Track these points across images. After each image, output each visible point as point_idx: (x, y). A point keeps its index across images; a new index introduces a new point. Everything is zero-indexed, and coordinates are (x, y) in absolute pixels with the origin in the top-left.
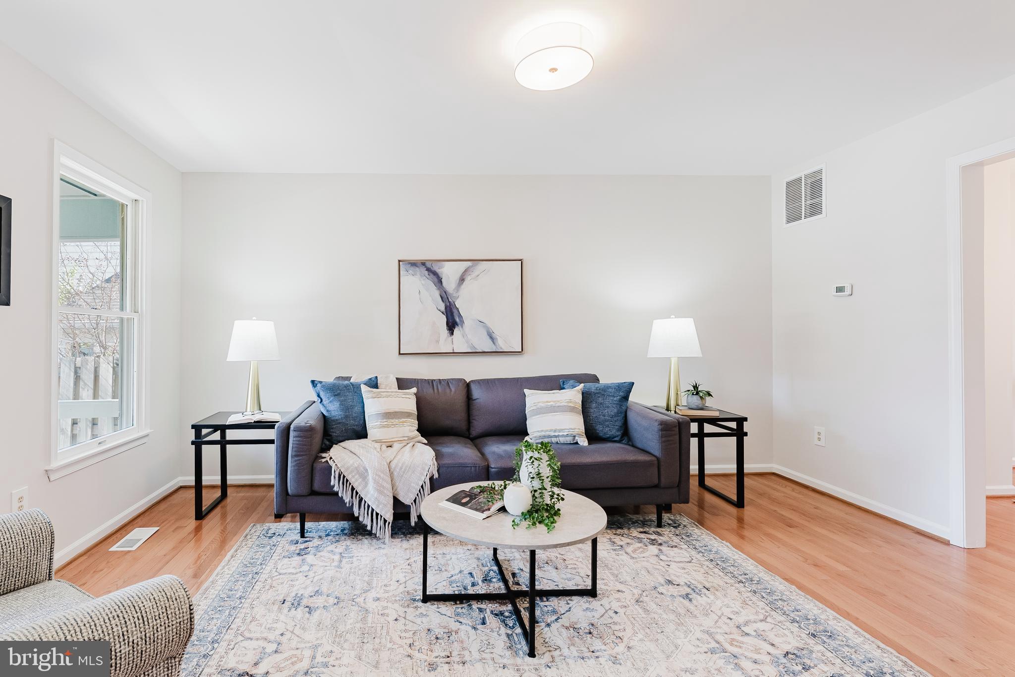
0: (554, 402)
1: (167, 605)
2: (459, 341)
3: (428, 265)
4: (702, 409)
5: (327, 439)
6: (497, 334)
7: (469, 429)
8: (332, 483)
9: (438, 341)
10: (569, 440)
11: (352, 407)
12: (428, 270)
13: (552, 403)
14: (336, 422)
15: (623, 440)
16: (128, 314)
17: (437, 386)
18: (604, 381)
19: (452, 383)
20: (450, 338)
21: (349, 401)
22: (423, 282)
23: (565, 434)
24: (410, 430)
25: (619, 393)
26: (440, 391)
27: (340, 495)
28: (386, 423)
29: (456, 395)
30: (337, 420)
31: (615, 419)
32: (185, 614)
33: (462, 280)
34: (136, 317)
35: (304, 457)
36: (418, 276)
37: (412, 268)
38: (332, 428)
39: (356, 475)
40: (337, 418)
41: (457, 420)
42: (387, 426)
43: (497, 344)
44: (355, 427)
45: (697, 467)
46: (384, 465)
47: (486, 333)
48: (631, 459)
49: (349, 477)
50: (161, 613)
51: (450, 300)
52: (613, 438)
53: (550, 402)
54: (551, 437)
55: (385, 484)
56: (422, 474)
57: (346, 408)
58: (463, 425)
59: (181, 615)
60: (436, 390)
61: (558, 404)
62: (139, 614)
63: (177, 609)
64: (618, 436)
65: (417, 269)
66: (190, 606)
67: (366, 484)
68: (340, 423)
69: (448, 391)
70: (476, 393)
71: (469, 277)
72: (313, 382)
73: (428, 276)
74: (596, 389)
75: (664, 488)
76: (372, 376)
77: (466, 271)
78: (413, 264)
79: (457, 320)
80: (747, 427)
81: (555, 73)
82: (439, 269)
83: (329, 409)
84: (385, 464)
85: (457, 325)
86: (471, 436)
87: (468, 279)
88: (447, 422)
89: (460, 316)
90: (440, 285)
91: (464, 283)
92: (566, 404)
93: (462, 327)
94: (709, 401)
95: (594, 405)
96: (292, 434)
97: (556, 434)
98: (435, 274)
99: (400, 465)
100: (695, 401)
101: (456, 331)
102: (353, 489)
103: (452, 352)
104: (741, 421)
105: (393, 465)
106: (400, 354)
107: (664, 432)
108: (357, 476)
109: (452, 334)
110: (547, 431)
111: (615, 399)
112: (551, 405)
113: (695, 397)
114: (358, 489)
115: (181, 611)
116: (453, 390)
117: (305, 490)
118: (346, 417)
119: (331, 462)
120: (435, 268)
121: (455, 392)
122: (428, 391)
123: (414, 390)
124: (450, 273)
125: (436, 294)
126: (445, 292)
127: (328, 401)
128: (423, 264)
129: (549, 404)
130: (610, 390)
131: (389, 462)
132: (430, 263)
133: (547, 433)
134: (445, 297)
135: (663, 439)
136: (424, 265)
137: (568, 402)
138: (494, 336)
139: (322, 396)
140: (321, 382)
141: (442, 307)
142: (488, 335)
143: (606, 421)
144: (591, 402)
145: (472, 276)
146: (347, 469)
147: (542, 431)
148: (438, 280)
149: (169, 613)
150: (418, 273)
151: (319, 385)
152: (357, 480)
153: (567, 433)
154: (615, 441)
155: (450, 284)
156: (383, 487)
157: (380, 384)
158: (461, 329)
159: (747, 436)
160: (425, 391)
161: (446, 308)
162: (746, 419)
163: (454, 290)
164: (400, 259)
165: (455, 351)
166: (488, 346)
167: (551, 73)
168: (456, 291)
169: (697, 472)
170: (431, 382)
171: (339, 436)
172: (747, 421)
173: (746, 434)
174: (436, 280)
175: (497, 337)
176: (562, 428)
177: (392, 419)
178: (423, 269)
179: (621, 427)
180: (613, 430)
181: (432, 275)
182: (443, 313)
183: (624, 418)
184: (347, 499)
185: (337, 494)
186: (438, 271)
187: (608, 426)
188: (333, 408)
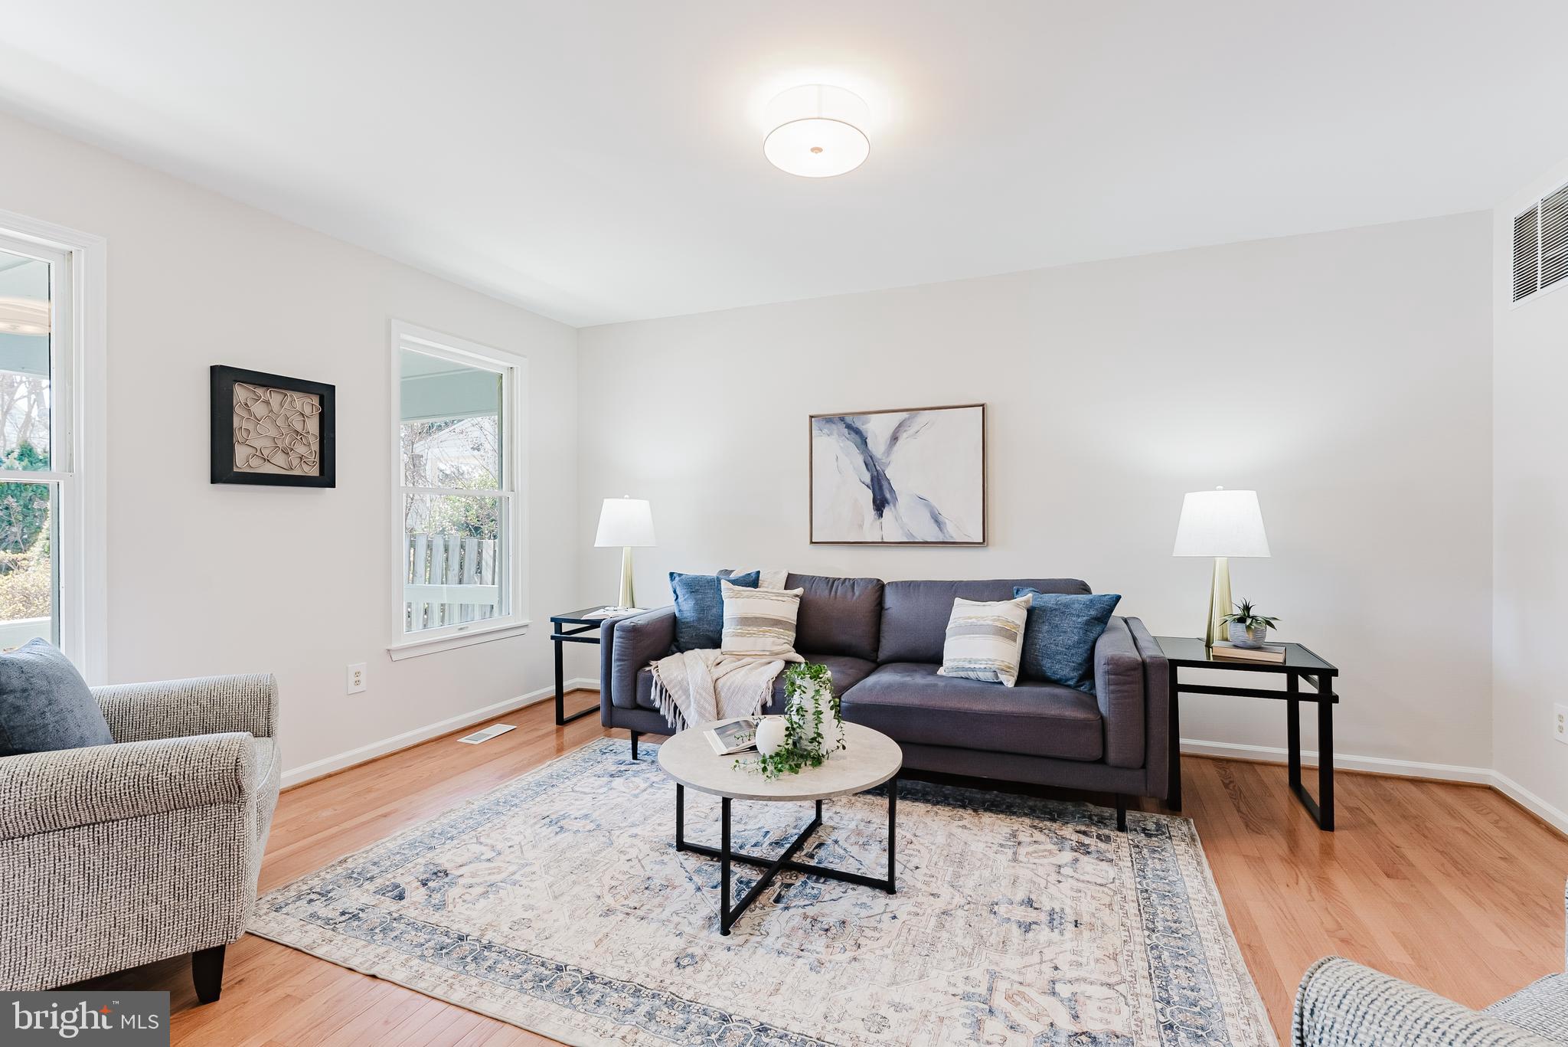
0: (976, 618)
1: (215, 753)
2: (890, 527)
3: (848, 419)
4: (1258, 648)
5: (675, 645)
6: (946, 515)
7: (876, 647)
8: (652, 697)
9: (861, 526)
10: (988, 676)
11: (710, 608)
12: (849, 427)
13: (974, 620)
14: (688, 625)
15: (1082, 686)
16: (505, 491)
17: (838, 587)
18: (1096, 591)
19: (859, 585)
20: (878, 522)
21: (707, 600)
22: (842, 445)
23: (982, 666)
24: (773, 642)
25: (1089, 611)
26: (838, 593)
27: (662, 713)
28: (739, 631)
29: (860, 599)
30: (687, 623)
31: (1073, 651)
32: (229, 764)
33: (895, 438)
34: (511, 495)
35: (626, 662)
36: (835, 436)
37: (827, 426)
38: (682, 633)
39: (679, 690)
40: (688, 620)
41: (857, 635)
42: (742, 635)
43: (946, 531)
44: (710, 634)
45: (1316, 754)
46: (708, 682)
47: (929, 515)
48: (1053, 712)
49: (671, 692)
50: (206, 758)
51: (878, 468)
52: (1066, 682)
53: (971, 619)
54: (967, 670)
55: (707, 706)
56: (753, 699)
57: (701, 609)
58: (865, 644)
59: (225, 764)
60: (833, 593)
61: (982, 622)
62: (185, 754)
63: (223, 758)
64: (1072, 678)
65: (834, 426)
66: (237, 759)
67: (689, 706)
68: (690, 627)
69: (850, 594)
70: (891, 600)
71: (905, 434)
72: (671, 574)
73: (848, 436)
74: (1057, 604)
75: (1117, 767)
76: (753, 570)
77: (900, 425)
78: (829, 419)
79: (888, 496)
80: (1337, 685)
81: (819, 154)
82: (863, 425)
83: (682, 608)
84: (710, 680)
85: (888, 503)
86: (878, 660)
87: (903, 437)
88: (843, 638)
89: (892, 490)
90: (863, 446)
91: (897, 444)
92: (990, 623)
93: (895, 505)
94: (1271, 635)
95: (1046, 628)
96: (616, 634)
97: (972, 666)
98: (857, 432)
99: (728, 684)
100: (1238, 632)
101: (886, 511)
102: (676, 707)
103: (880, 541)
104: (1327, 675)
105: (720, 683)
106: (812, 542)
107: (1113, 677)
108: (680, 692)
109: (881, 515)
110: (960, 660)
111: (1079, 620)
112: (971, 623)
113: (1241, 627)
114: (682, 708)
115: (226, 761)
116: (857, 593)
117: (627, 703)
118: (699, 620)
119: (654, 672)
120: (858, 424)
121: (860, 596)
122: (822, 593)
123: (799, 591)
124: (877, 430)
125: (859, 460)
126: (872, 458)
127: (683, 599)
128: (842, 418)
129: (970, 621)
130: (1076, 605)
131: (715, 679)
132: (851, 417)
133: (961, 664)
134: (870, 463)
135: (1112, 687)
136: (842, 421)
137: (994, 620)
138: (941, 519)
139: (678, 592)
140: (680, 575)
141: (867, 478)
142: (933, 518)
143: (1058, 653)
144: (1043, 622)
145: (908, 432)
146: (670, 682)
147: (955, 660)
148: (861, 439)
149: (213, 759)
150: (835, 432)
151: (677, 579)
152: (680, 697)
153: (985, 666)
154: (1069, 686)
155: (878, 446)
156: (705, 709)
157: (764, 581)
158: (893, 508)
159: (1337, 701)
160: (818, 594)
161: (872, 480)
162: (1335, 672)
163: (884, 453)
164: (811, 414)
165: (885, 540)
166: (931, 533)
167: (814, 154)
168: (886, 455)
169: (1316, 764)
170: (831, 582)
171: (688, 642)
172: (1337, 676)
173: (1336, 699)
174: (859, 440)
175: (947, 521)
176: (980, 658)
177: (749, 626)
178: (842, 426)
179: (1080, 664)
180: (1064, 668)
181: (853, 435)
182: (867, 486)
183: (1089, 652)
184: (670, 719)
185: (658, 711)
186: (862, 428)
187: (1059, 662)
188: (687, 609)
